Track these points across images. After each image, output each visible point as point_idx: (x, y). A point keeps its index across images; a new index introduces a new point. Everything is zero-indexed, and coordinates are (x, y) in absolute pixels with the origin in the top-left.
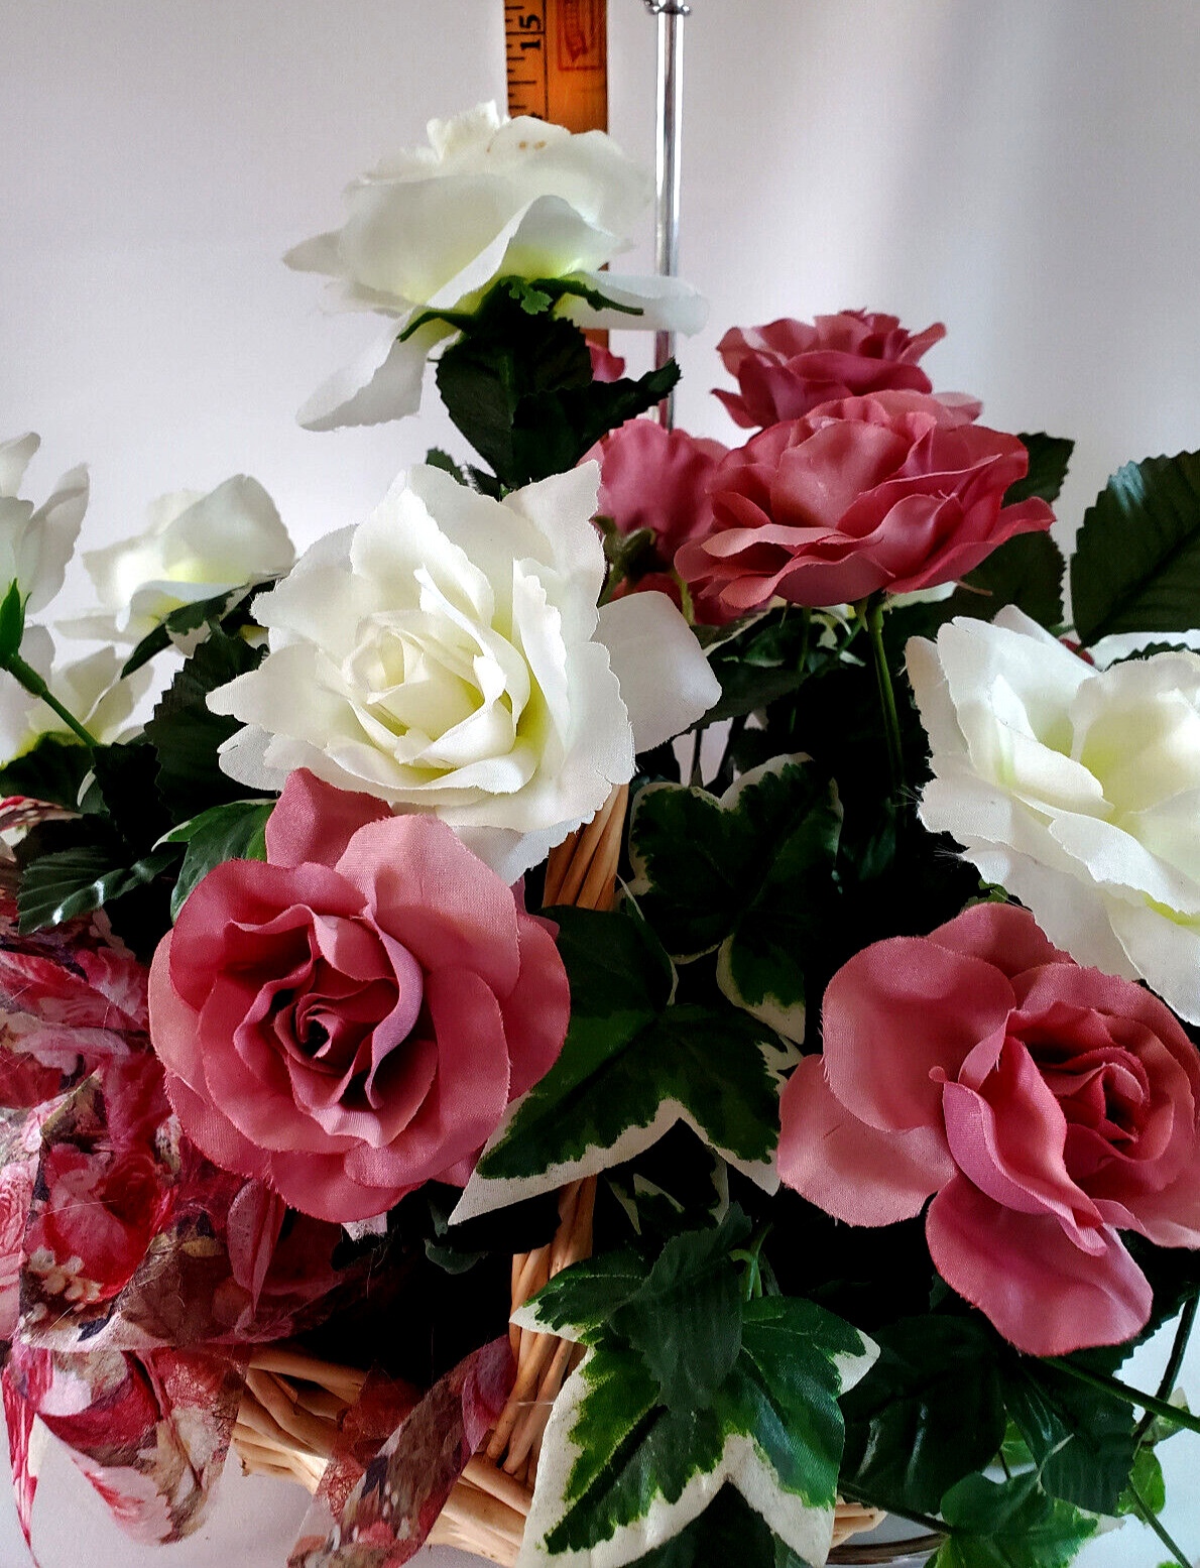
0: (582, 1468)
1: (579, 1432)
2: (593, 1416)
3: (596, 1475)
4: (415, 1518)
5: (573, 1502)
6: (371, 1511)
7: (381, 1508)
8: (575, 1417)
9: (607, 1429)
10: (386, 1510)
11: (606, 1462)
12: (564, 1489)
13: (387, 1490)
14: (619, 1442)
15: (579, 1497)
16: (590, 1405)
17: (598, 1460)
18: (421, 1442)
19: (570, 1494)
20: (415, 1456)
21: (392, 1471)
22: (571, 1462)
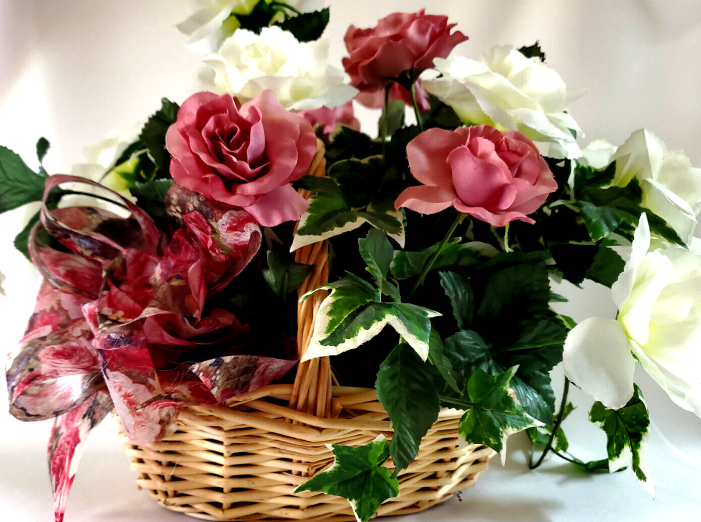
0: (332, 324)
1: (330, 313)
2: (335, 308)
3: (337, 326)
4: (220, 390)
5: (329, 334)
6: (209, 374)
7: (212, 376)
8: (329, 309)
9: (341, 313)
10: (213, 378)
11: (341, 322)
12: (325, 329)
13: (218, 372)
14: (346, 317)
15: (331, 332)
16: (334, 304)
17: (338, 321)
18: (237, 368)
19: (328, 331)
20: (232, 371)
21: (223, 367)
22: (328, 321)
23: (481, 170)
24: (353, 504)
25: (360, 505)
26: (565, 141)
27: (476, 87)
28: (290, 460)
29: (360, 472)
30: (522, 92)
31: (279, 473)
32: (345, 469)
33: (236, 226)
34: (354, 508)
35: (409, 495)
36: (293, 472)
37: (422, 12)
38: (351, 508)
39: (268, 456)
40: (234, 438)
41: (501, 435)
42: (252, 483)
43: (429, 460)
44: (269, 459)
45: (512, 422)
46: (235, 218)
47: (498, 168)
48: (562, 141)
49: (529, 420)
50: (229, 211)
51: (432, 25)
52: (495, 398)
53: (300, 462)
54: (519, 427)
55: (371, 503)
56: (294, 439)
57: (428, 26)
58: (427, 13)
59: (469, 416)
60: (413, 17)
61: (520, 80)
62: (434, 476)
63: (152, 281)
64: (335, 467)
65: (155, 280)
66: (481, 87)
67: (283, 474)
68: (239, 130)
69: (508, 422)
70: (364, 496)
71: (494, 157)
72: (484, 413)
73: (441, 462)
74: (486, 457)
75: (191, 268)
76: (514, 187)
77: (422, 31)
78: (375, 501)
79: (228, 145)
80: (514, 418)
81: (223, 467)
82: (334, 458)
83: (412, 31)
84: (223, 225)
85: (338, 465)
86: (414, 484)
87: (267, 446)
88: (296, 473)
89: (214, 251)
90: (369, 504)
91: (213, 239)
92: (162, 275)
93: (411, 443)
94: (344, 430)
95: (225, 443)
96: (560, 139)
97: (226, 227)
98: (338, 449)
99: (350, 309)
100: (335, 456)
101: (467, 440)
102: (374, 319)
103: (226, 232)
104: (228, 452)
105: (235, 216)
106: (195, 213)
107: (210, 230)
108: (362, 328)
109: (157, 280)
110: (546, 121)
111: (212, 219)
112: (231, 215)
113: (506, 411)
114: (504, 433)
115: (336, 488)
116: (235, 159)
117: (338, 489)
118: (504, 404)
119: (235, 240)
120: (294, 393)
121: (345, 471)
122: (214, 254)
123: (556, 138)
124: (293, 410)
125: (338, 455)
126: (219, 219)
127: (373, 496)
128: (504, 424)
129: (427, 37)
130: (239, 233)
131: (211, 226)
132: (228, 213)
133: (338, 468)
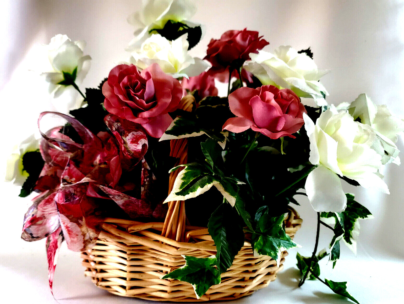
0: (183, 184)
1: (183, 179)
2: (186, 176)
3: (186, 185)
5: (181, 190)
8: (183, 176)
9: (189, 178)
11: (189, 183)
12: (180, 187)
14: (191, 181)
15: (182, 189)
16: (186, 174)
17: (187, 183)
22: (181, 183)
23: (266, 108)
24: (194, 286)
25: (198, 287)
26: (316, 95)
27: (268, 66)
28: (162, 265)
29: (199, 269)
30: (293, 69)
31: (156, 271)
32: (191, 268)
33: (135, 141)
34: (195, 289)
35: (229, 289)
36: (163, 271)
37: (245, 29)
38: (192, 288)
39: (151, 262)
40: (133, 250)
41: (277, 251)
42: (142, 276)
43: (239, 270)
44: (151, 263)
45: (283, 244)
46: (134, 136)
47: (275, 108)
48: (314, 95)
49: (294, 244)
50: (132, 132)
51: (250, 36)
52: (274, 231)
53: (167, 266)
54: (288, 247)
55: (204, 287)
56: (164, 253)
57: (248, 36)
58: (248, 29)
59: (260, 240)
60: (240, 32)
61: (292, 63)
62: (243, 280)
63: (95, 163)
64: (185, 267)
65: (96, 163)
66: (271, 66)
67: (158, 272)
68: (139, 83)
69: (282, 244)
70: (201, 283)
71: (273, 102)
72: (268, 238)
73: (247, 272)
74: (274, 272)
75: (112, 159)
76: (283, 118)
77: (244, 39)
78: (207, 286)
79: (134, 91)
80: (285, 242)
81: (126, 266)
82: (185, 261)
83: (238, 38)
84: (129, 140)
85: (188, 265)
86: (231, 283)
87: (150, 256)
88: (165, 272)
89: (125, 153)
90: (203, 287)
91: (124, 146)
92: (100, 160)
93: (228, 258)
94: (190, 249)
95: (128, 253)
96: (313, 94)
97: (130, 141)
98: (188, 258)
99: (194, 177)
100: (186, 261)
101: (259, 252)
102: (206, 183)
103: (130, 143)
104: (129, 258)
105: (135, 135)
106: (116, 132)
107: (123, 142)
108: (199, 187)
109: (97, 163)
110: (306, 84)
111: (123, 136)
112: (133, 134)
113: (280, 238)
114: (279, 250)
115: (185, 278)
116: (137, 99)
117: (187, 278)
118: (280, 234)
119: (135, 148)
120: (164, 227)
121: (191, 269)
122: (125, 155)
123: (310, 93)
124: (163, 237)
125: (188, 261)
126: (127, 136)
127: (206, 283)
128: (279, 245)
129: (247, 42)
130: (136, 144)
131: (123, 139)
132: (131, 133)
133: (187, 267)
